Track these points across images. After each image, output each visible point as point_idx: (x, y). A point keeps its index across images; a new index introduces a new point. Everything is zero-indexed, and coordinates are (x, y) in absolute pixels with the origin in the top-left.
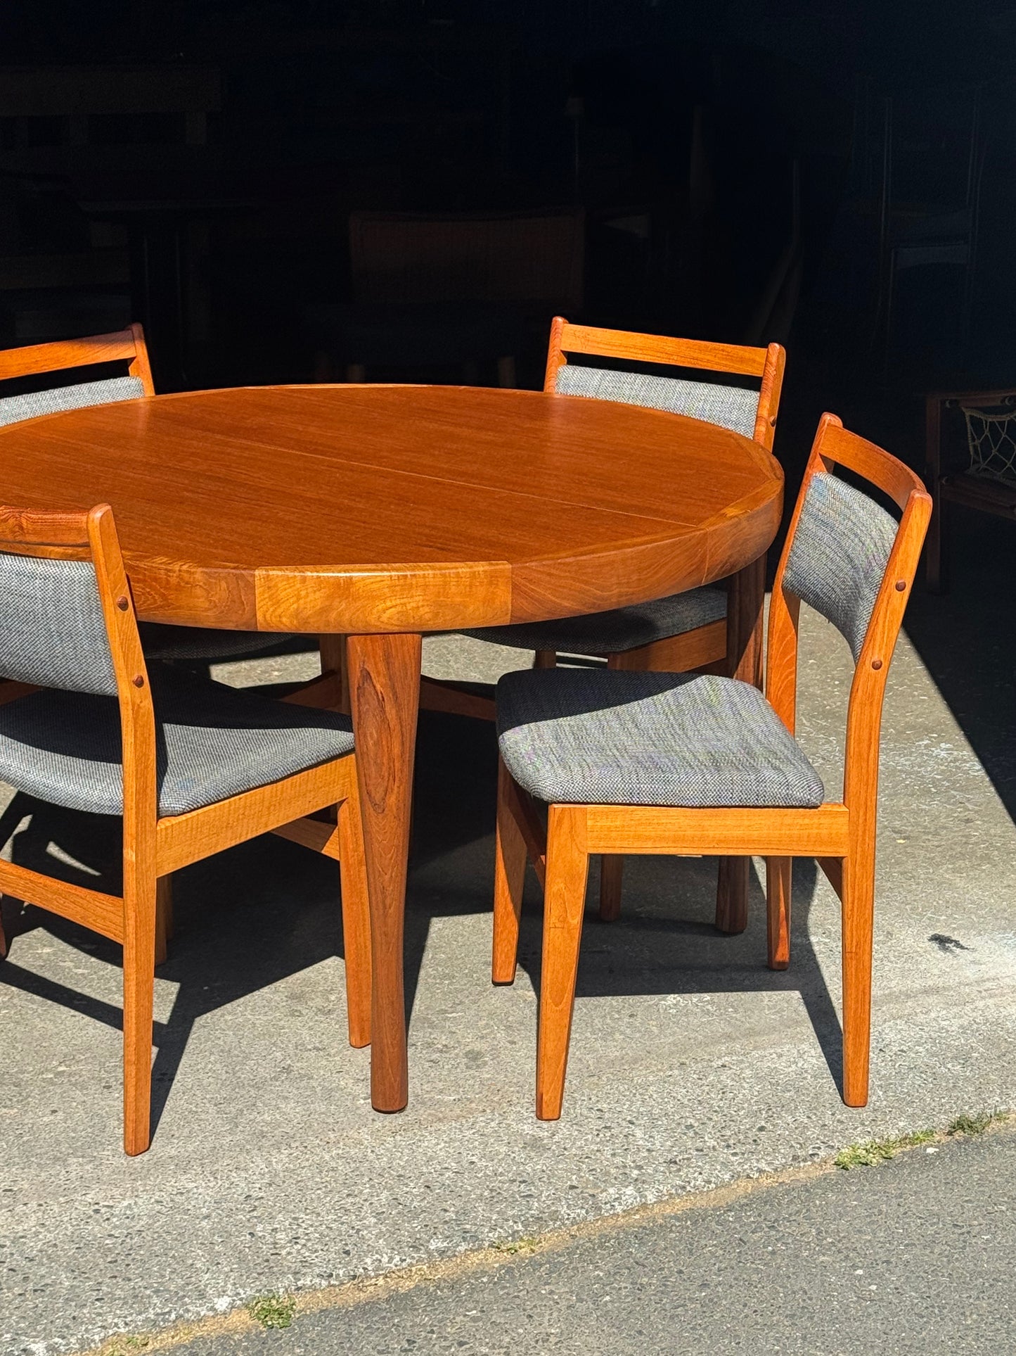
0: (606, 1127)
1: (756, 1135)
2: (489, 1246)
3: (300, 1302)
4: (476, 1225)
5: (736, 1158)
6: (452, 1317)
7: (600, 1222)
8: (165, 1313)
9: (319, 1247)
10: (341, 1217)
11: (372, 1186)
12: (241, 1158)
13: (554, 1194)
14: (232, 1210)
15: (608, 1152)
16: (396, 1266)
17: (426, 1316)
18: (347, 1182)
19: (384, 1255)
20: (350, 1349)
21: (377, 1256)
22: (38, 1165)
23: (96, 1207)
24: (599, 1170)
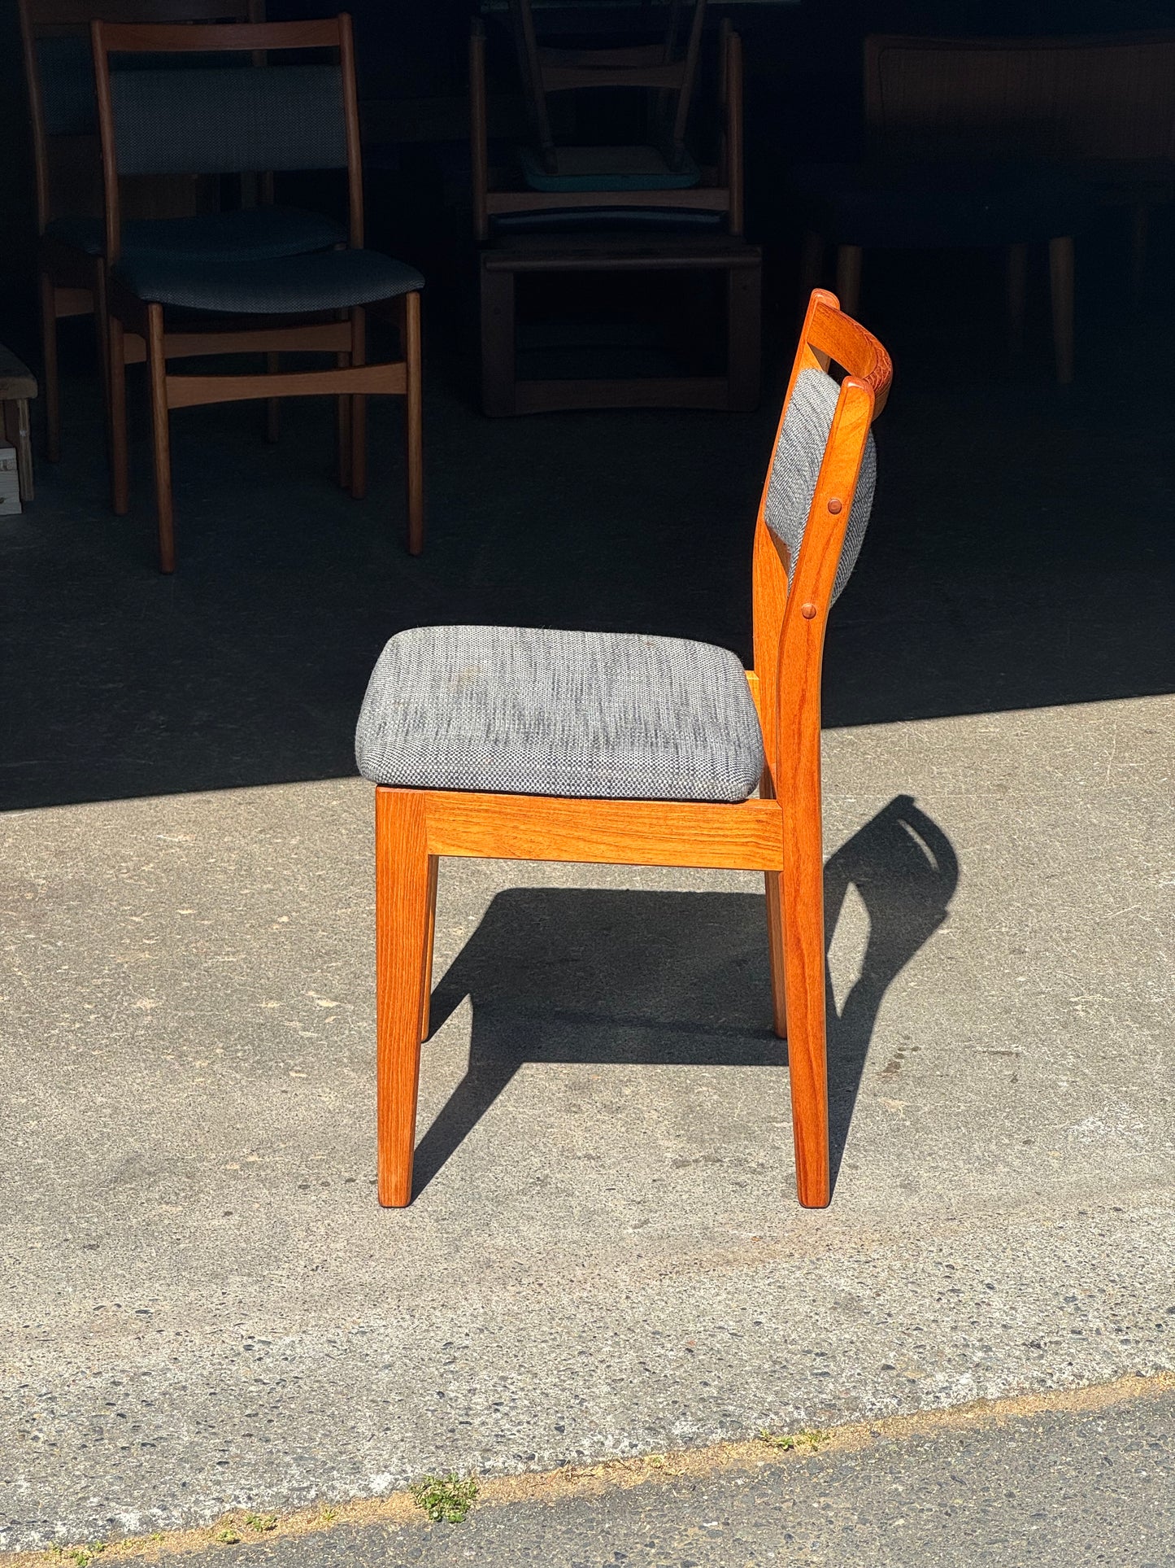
0: (953, 1291)
1: (1162, 1318)
2: (756, 1437)
3: (485, 1489)
4: (742, 1406)
5: (1125, 1347)
6: (683, 1528)
7: (916, 1418)
8: (303, 1489)
9: (524, 1418)
10: (564, 1381)
11: (617, 1343)
12: (452, 1293)
13: (859, 1374)
14: (423, 1360)
15: (947, 1322)
16: (623, 1452)
17: (649, 1523)
18: (584, 1335)
19: (610, 1436)
20: (535, 1557)
21: (599, 1436)
22: (190, 1281)
23: (250, 1342)
24: (928, 1348)
